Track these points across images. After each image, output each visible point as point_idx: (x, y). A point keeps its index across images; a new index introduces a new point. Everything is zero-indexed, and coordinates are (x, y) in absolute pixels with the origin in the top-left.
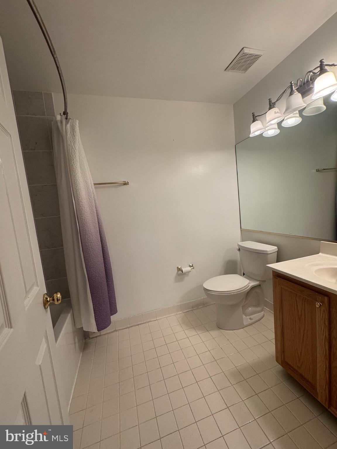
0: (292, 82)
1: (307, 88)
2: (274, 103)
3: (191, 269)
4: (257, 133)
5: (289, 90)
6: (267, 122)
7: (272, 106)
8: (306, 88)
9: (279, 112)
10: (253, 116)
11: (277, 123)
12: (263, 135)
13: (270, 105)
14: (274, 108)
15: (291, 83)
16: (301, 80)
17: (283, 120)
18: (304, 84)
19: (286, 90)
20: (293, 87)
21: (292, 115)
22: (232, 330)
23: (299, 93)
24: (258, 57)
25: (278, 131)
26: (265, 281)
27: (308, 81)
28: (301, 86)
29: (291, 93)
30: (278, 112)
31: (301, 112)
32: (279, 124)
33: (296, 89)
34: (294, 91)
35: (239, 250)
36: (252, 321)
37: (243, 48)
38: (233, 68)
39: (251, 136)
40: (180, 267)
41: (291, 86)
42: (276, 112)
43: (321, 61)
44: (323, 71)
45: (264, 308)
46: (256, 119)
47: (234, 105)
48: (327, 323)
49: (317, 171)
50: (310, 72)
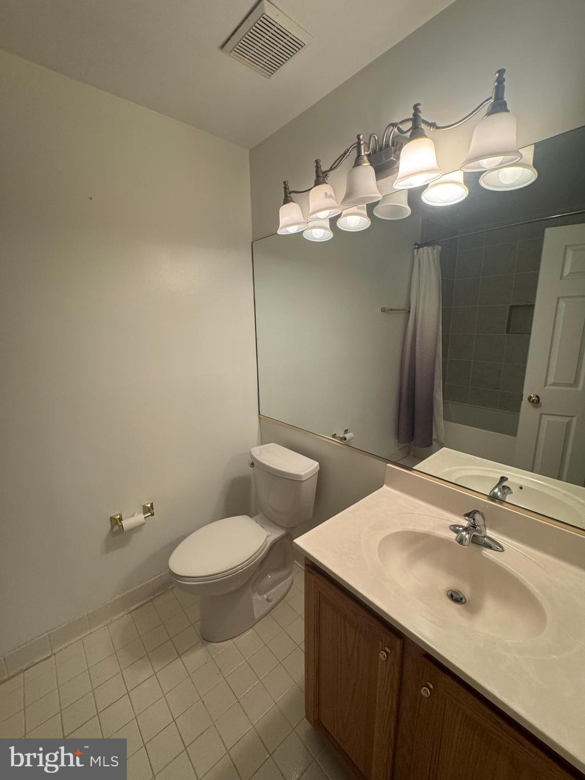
0: (361, 137)
1: (385, 161)
2: (325, 174)
3: (145, 518)
4: (292, 230)
5: (354, 154)
6: (310, 212)
7: (320, 178)
8: (384, 159)
9: (333, 195)
10: (286, 188)
11: (329, 219)
12: (304, 235)
13: (318, 176)
14: (325, 185)
15: (358, 137)
16: (377, 138)
17: (339, 216)
18: (381, 149)
19: (348, 150)
20: (362, 147)
21: (354, 209)
22: (232, 638)
23: (371, 165)
24: (296, 44)
25: (330, 235)
27: (387, 146)
28: (374, 152)
29: (357, 163)
30: (331, 196)
31: (371, 208)
32: (333, 221)
33: (368, 156)
34: (362, 159)
35: (252, 464)
36: (271, 604)
39: (280, 232)
40: (117, 517)
41: (359, 144)
42: (328, 194)
43: (416, 107)
44: (416, 132)
45: (295, 561)
46: (290, 198)
47: (250, 151)
48: (396, 686)
49: (382, 311)
50: (394, 125)
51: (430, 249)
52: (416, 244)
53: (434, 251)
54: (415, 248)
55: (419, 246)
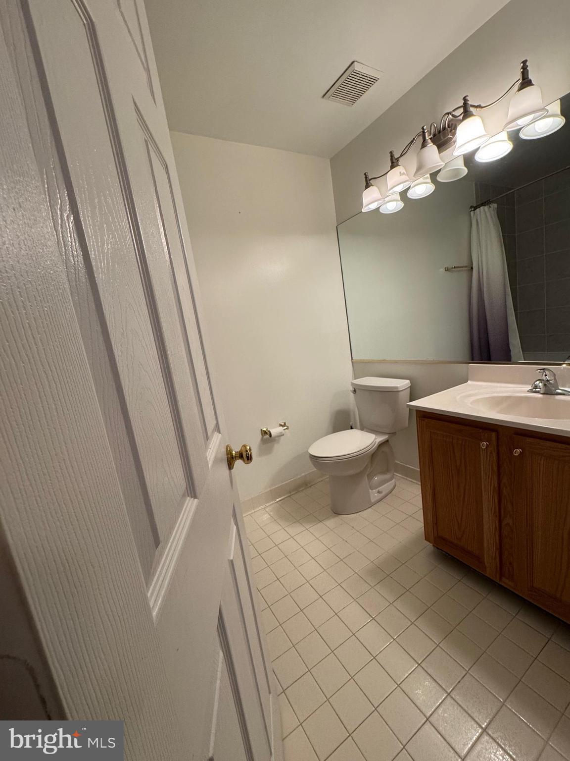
0: (425, 128)
1: (443, 139)
2: (397, 160)
3: (284, 430)
4: (373, 206)
5: (421, 139)
6: (389, 188)
7: (394, 163)
8: (442, 137)
10: (366, 178)
11: (400, 193)
12: (381, 210)
13: (392, 162)
14: (398, 167)
15: (423, 128)
16: (435, 125)
17: (409, 188)
18: (439, 132)
19: (414, 139)
20: (426, 134)
21: (421, 180)
22: (356, 513)
23: (434, 144)
24: (373, 80)
25: (401, 205)
26: (394, 433)
27: (444, 129)
28: (435, 135)
29: (424, 145)
30: (404, 174)
31: (434, 176)
32: (403, 194)
33: (431, 139)
34: (427, 142)
35: (355, 391)
36: (382, 495)
37: (353, 63)
38: (335, 95)
39: (364, 210)
40: (265, 429)
41: (424, 132)
42: (402, 172)
43: (465, 99)
44: (467, 114)
45: (395, 473)
46: (370, 184)
47: (331, 160)
48: (495, 468)
49: (446, 270)
50: (448, 114)
51: (486, 208)
52: (471, 207)
53: (491, 209)
54: (471, 211)
55: (475, 208)
